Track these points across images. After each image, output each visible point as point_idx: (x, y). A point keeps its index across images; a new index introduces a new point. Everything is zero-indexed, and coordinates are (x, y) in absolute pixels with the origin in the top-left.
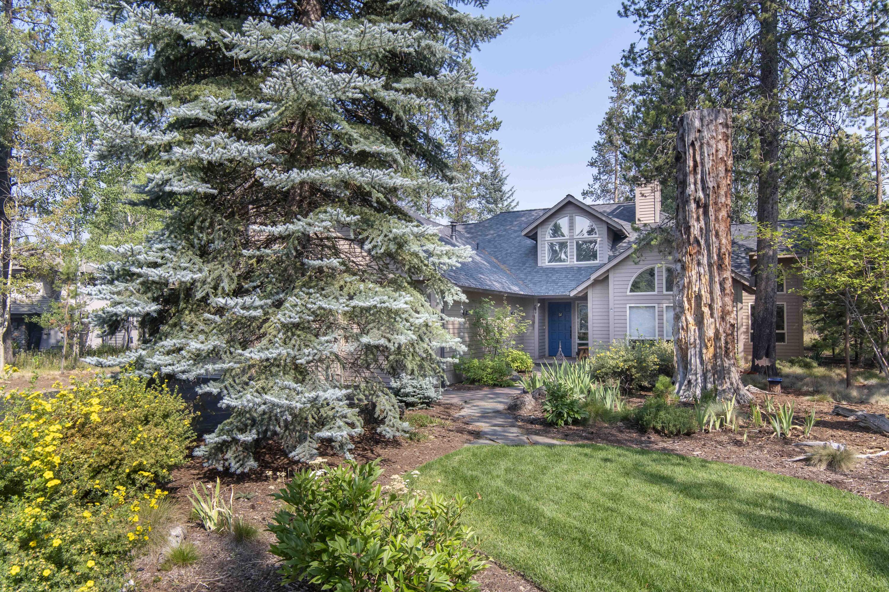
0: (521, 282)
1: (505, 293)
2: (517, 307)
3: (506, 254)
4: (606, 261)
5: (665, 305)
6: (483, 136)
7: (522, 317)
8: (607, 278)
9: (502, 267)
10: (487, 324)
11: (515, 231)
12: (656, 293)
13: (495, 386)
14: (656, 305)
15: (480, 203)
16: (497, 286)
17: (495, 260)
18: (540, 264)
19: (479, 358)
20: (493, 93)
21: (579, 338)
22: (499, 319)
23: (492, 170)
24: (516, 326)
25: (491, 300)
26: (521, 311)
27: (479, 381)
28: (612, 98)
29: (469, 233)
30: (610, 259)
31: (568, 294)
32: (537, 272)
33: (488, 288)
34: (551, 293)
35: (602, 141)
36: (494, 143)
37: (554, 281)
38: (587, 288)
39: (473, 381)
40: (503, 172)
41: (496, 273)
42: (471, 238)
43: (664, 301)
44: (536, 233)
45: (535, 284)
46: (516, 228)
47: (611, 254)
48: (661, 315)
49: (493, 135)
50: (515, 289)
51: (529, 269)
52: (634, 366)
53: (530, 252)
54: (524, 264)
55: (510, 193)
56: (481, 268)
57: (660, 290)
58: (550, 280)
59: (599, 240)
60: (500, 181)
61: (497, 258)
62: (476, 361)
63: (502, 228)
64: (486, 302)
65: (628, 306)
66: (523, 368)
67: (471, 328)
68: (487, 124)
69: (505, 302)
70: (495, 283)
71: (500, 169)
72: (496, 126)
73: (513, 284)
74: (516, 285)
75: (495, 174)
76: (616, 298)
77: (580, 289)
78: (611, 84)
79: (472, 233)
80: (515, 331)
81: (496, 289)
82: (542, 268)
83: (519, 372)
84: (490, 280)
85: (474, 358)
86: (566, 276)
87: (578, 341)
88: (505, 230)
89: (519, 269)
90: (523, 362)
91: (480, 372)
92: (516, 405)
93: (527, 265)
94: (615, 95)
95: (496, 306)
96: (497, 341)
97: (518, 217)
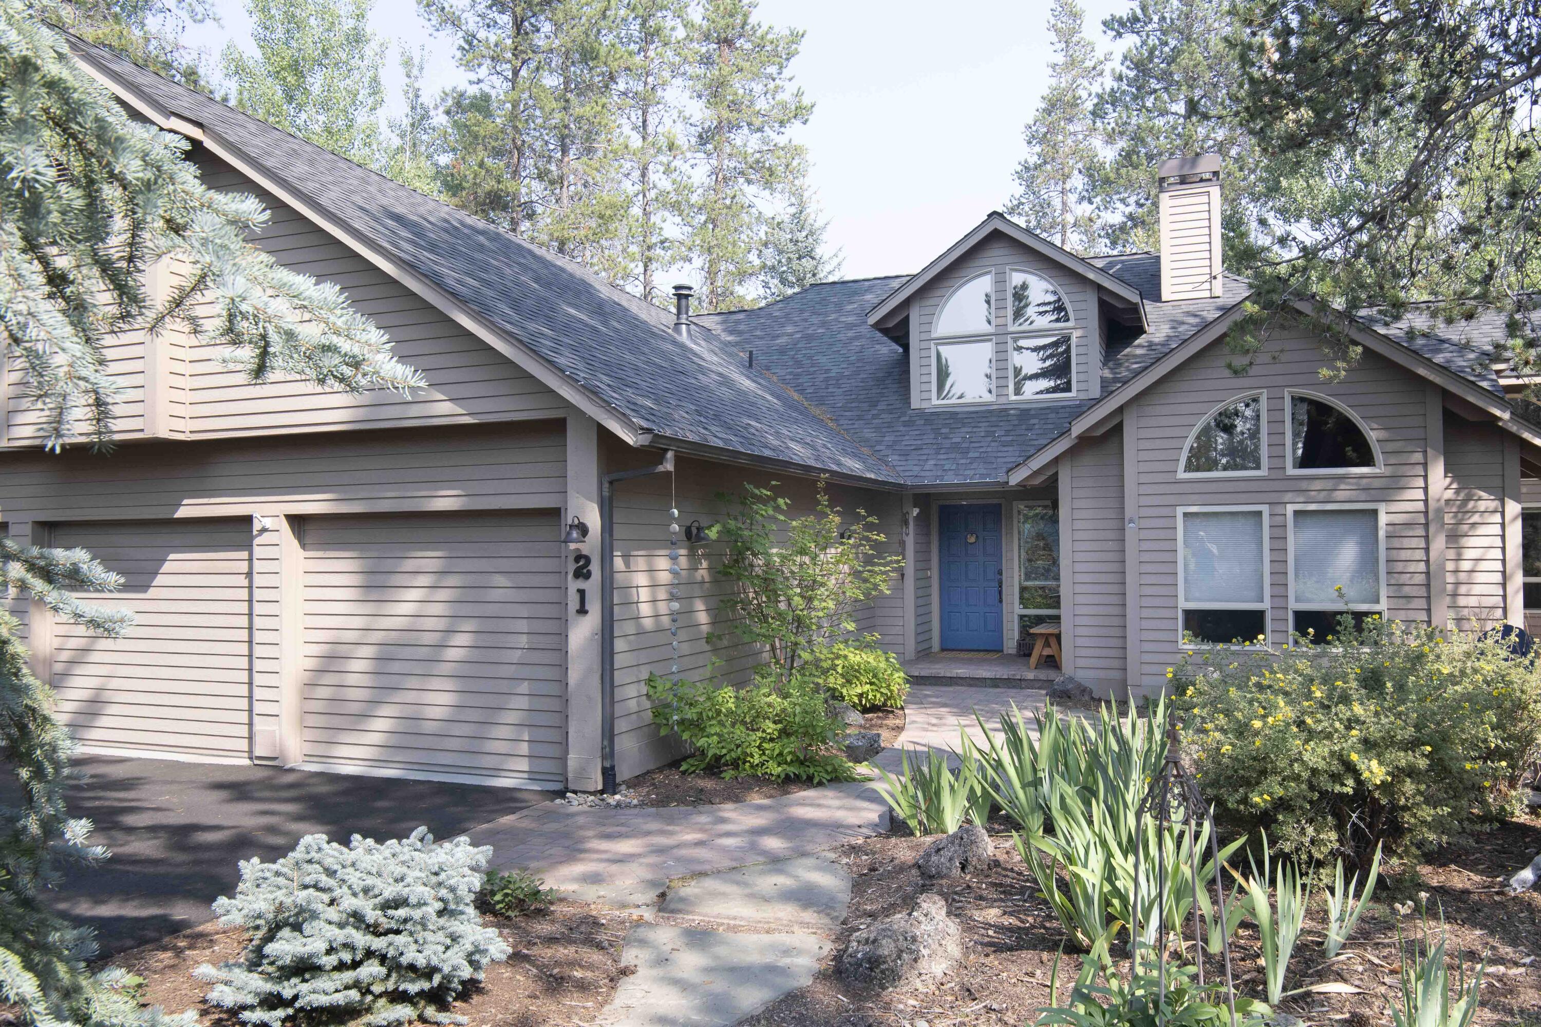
0: (865, 450)
1: (825, 471)
2: (858, 518)
3: (827, 380)
4: (1096, 392)
5: (1290, 509)
6: (773, 135)
7: (876, 545)
8: (1118, 430)
9: (816, 411)
10: (767, 564)
11: (850, 326)
12: (1263, 472)
13: (788, 782)
14: (1265, 509)
15: (766, 286)
16: (799, 453)
17: (796, 396)
18: (915, 403)
19: (739, 685)
20: (796, 37)
21: (1024, 602)
22: (803, 552)
23: (793, 210)
24: (856, 574)
25: (778, 492)
26: (869, 527)
27: (735, 764)
28: (1054, 66)
29: (731, 333)
30: (1107, 389)
31: (1001, 478)
32: (909, 424)
33: (767, 453)
34: (951, 479)
35: (1033, 160)
36: (797, 151)
37: (955, 447)
38: (1056, 461)
39: (714, 768)
40: (816, 215)
41: (796, 421)
42: (736, 344)
43: (1288, 497)
44: (906, 320)
45: (905, 455)
46: (850, 319)
47: (1107, 374)
48: (1279, 538)
49: (795, 133)
50: (853, 466)
51: (887, 417)
52: (1411, 772)
53: (889, 374)
54: (874, 404)
55: (835, 262)
56: (753, 404)
57: (1277, 463)
58: (947, 443)
59: (1075, 334)
60: (811, 233)
61: (801, 391)
62: (727, 697)
63: (815, 320)
64: (764, 501)
65: (1180, 511)
66: (879, 700)
67: (715, 581)
68: (784, 106)
69: (824, 499)
70: (792, 445)
71: (811, 209)
72: (801, 113)
73: (845, 452)
74: (855, 456)
75: (798, 218)
76: (1144, 489)
77: (1036, 464)
78: (1053, 36)
79: (740, 333)
80: (853, 592)
81: (796, 460)
82: (921, 413)
83: (865, 710)
84: (778, 434)
85: (718, 687)
86: (989, 434)
87: (1019, 610)
88: (823, 324)
89: (860, 418)
90: (875, 678)
91: (739, 731)
92: (874, 962)
93: (882, 406)
94: (1060, 58)
95: (793, 511)
96: (799, 623)
97: (855, 293)
